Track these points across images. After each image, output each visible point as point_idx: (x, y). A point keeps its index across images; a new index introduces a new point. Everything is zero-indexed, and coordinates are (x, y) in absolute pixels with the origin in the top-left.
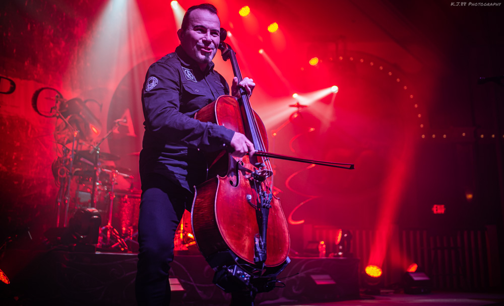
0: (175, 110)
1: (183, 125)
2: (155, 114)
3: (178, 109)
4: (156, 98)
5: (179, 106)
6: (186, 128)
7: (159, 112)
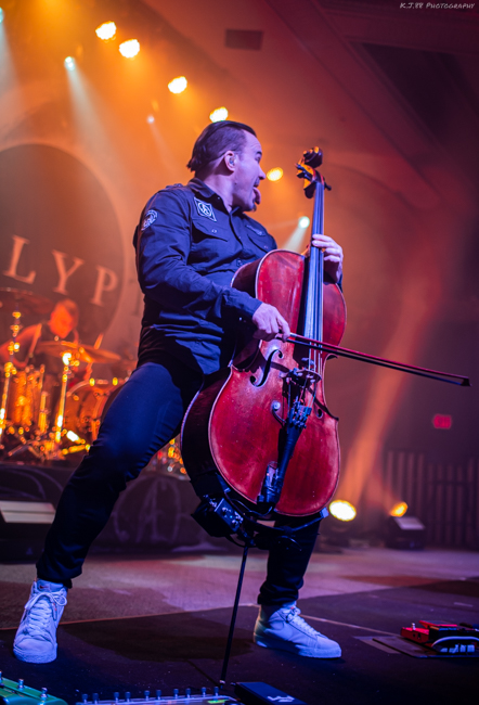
0: (181, 262)
1: (188, 285)
2: (151, 265)
3: (185, 260)
4: (154, 241)
5: (187, 254)
6: (192, 289)
7: (157, 263)
